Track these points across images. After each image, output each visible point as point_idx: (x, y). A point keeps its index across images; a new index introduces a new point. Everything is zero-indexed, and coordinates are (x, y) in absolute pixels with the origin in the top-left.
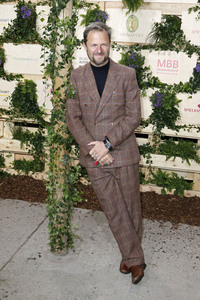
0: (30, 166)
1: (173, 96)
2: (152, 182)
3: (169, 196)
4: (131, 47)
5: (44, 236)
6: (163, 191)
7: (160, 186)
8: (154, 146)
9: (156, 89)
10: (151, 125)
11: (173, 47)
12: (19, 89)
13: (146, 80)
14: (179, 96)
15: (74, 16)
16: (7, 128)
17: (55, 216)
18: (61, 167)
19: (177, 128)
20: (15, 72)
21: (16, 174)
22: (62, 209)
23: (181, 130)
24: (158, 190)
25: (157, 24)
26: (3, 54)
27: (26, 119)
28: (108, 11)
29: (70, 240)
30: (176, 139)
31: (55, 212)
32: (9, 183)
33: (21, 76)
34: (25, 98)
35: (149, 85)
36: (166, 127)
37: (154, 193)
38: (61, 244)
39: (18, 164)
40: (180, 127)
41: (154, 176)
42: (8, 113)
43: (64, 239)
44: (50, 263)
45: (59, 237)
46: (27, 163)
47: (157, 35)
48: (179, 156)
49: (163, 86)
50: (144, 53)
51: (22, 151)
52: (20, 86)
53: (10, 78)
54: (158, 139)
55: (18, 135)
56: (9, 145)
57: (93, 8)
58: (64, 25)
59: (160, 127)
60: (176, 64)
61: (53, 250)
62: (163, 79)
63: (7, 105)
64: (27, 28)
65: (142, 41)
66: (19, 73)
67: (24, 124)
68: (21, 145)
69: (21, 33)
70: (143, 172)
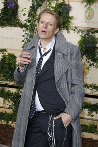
0: (10, 117)
4: (88, 31)
12: (3, 60)
27: (8, 82)
33: (5, 50)
34: (8, 66)
46: (8, 114)
50: (97, 35)
51: (4, 106)
52: (4, 57)
55: (1, 94)
57: (60, 1)
64: (11, 15)
66: (4, 48)
67: (6, 86)
68: (4, 101)
69: (6, 19)
70: (95, 124)
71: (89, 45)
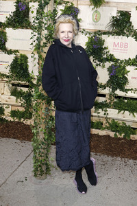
0: (22, 115)
1: (124, 68)
2: (107, 128)
3: (120, 139)
4: (95, 33)
5: (30, 165)
6: (115, 135)
7: (114, 131)
8: (110, 103)
9: (112, 63)
10: (107, 88)
11: (125, 33)
12: (15, 61)
13: (105, 56)
14: (128, 68)
15: (55, 11)
16: (6, 87)
17: (37, 151)
18: (43, 116)
19: (126, 91)
20: (13, 48)
21: (12, 120)
22: (43, 146)
23: (129, 92)
24: (112, 134)
25: (113, 17)
26: (5, 36)
27: (20, 82)
28: (79, 7)
29: (48, 169)
30: (125, 98)
31: (38, 148)
32: (7, 127)
33: (17, 51)
34: (19, 67)
35: (107, 60)
36: (118, 90)
37: (109, 136)
38: (42, 171)
39: (14, 114)
40: (129, 90)
41: (109, 124)
42: (8, 77)
43: (44, 168)
44: (33, 185)
45: (40, 166)
46: (20, 112)
47: (113, 25)
48: (127, 110)
49: (117, 60)
50: (104, 37)
51: (17, 104)
52: (16, 58)
53: (10, 52)
54: (113, 98)
55: (14, 93)
56: (8, 100)
57: (69, 5)
58: (47, 16)
59: (114, 89)
60: (126, 46)
61: (35, 175)
62: (117, 56)
63: (7, 71)
64: (23, 18)
65: (103, 28)
66: (16, 49)
67: (19, 85)
68: (17, 100)
69: (18, 21)
70: (101, 121)
71: (95, 46)
